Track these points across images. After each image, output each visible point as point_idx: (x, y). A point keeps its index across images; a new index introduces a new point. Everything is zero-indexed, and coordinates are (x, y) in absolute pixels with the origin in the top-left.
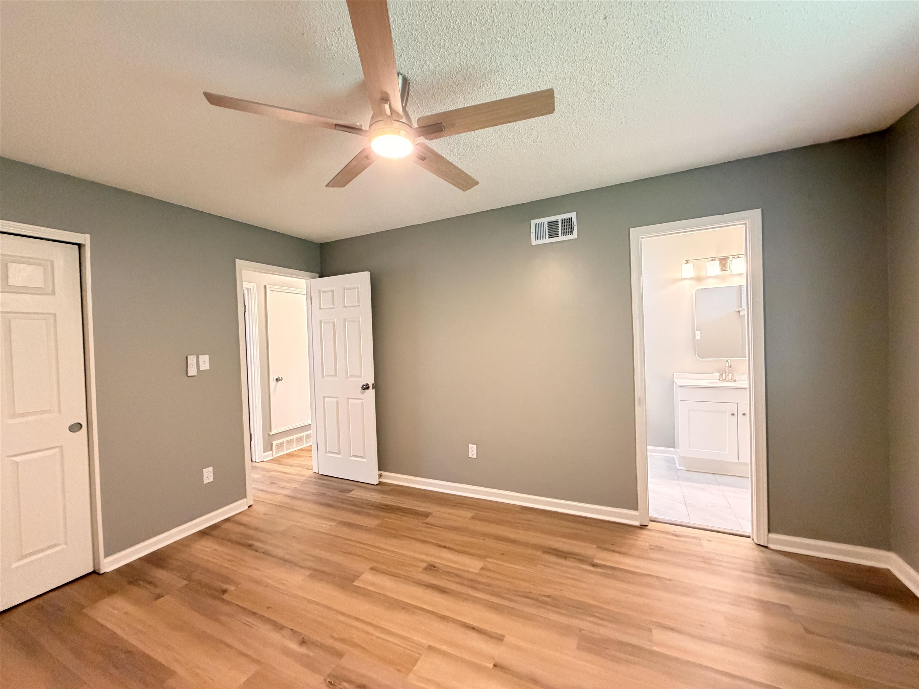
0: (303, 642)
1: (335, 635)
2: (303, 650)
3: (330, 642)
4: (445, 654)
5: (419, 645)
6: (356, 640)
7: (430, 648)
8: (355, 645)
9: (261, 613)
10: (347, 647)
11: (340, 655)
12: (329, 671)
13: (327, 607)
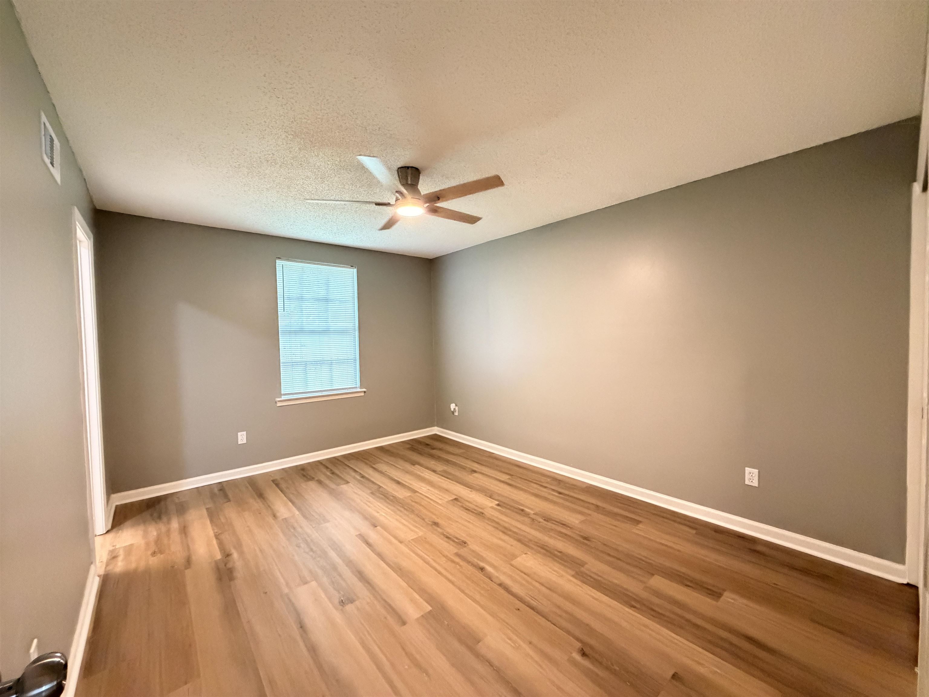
0: (482, 569)
1: (458, 567)
2: (482, 564)
3: (462, 563)
4: (396, 538)
5: (406, 546)
6: (444, 559)
7: (401, 542)
8: (446, 557)
9: (524, 605)
10: (451, 557)
11: (457, 555)
12: (465, 549)
13: (463, 592)
